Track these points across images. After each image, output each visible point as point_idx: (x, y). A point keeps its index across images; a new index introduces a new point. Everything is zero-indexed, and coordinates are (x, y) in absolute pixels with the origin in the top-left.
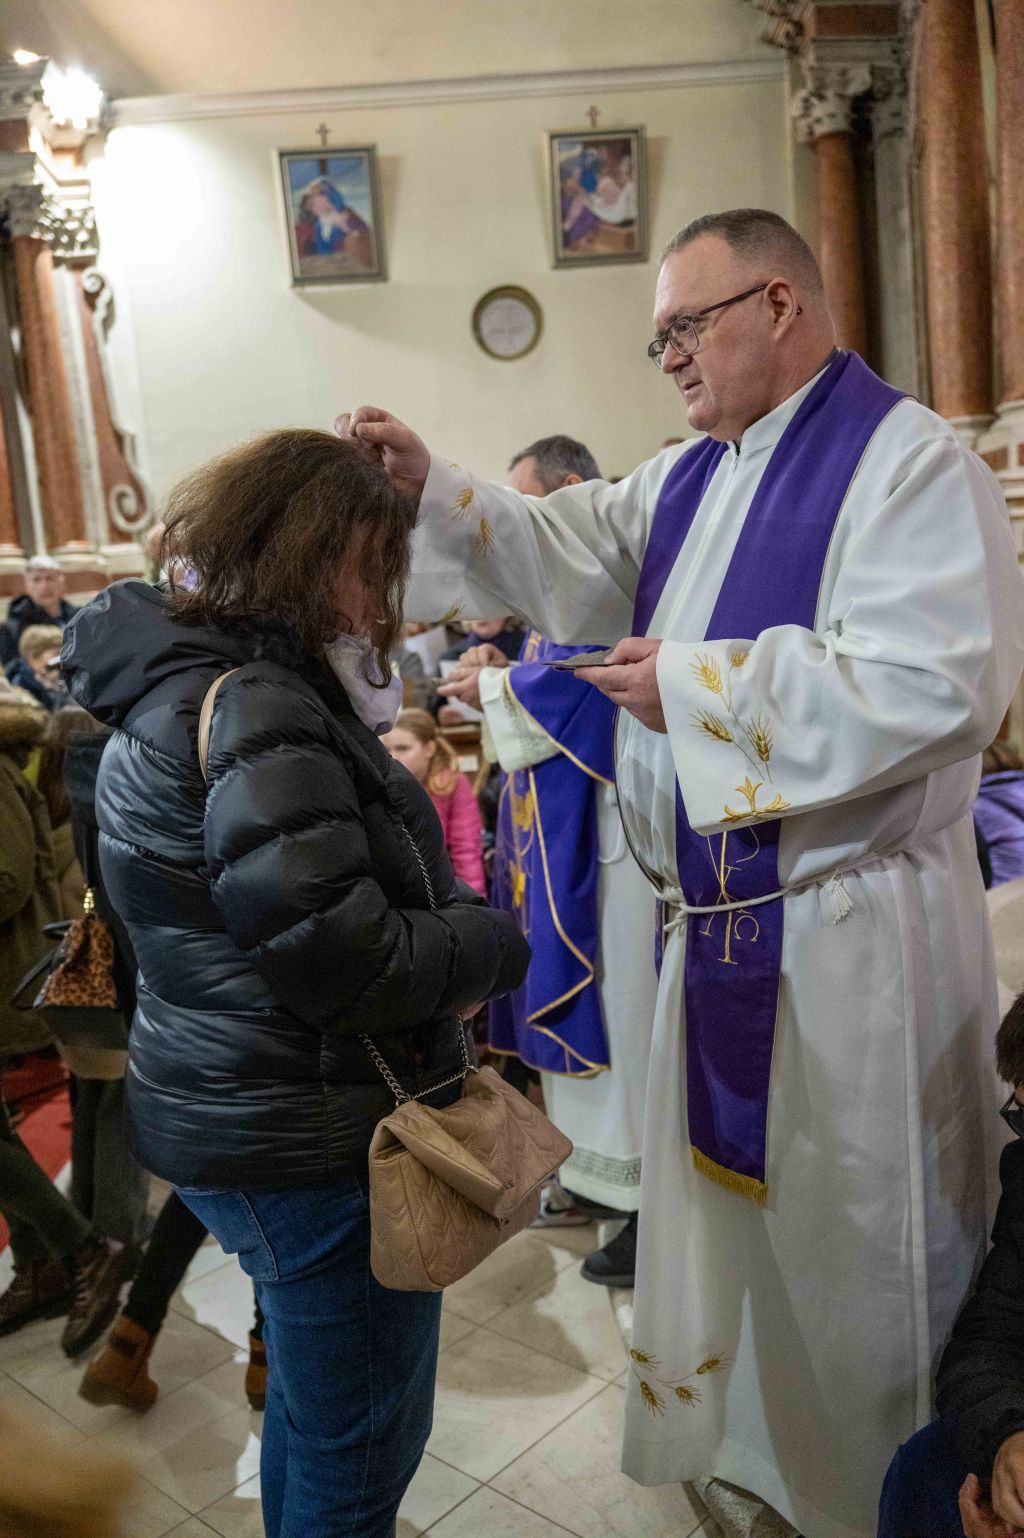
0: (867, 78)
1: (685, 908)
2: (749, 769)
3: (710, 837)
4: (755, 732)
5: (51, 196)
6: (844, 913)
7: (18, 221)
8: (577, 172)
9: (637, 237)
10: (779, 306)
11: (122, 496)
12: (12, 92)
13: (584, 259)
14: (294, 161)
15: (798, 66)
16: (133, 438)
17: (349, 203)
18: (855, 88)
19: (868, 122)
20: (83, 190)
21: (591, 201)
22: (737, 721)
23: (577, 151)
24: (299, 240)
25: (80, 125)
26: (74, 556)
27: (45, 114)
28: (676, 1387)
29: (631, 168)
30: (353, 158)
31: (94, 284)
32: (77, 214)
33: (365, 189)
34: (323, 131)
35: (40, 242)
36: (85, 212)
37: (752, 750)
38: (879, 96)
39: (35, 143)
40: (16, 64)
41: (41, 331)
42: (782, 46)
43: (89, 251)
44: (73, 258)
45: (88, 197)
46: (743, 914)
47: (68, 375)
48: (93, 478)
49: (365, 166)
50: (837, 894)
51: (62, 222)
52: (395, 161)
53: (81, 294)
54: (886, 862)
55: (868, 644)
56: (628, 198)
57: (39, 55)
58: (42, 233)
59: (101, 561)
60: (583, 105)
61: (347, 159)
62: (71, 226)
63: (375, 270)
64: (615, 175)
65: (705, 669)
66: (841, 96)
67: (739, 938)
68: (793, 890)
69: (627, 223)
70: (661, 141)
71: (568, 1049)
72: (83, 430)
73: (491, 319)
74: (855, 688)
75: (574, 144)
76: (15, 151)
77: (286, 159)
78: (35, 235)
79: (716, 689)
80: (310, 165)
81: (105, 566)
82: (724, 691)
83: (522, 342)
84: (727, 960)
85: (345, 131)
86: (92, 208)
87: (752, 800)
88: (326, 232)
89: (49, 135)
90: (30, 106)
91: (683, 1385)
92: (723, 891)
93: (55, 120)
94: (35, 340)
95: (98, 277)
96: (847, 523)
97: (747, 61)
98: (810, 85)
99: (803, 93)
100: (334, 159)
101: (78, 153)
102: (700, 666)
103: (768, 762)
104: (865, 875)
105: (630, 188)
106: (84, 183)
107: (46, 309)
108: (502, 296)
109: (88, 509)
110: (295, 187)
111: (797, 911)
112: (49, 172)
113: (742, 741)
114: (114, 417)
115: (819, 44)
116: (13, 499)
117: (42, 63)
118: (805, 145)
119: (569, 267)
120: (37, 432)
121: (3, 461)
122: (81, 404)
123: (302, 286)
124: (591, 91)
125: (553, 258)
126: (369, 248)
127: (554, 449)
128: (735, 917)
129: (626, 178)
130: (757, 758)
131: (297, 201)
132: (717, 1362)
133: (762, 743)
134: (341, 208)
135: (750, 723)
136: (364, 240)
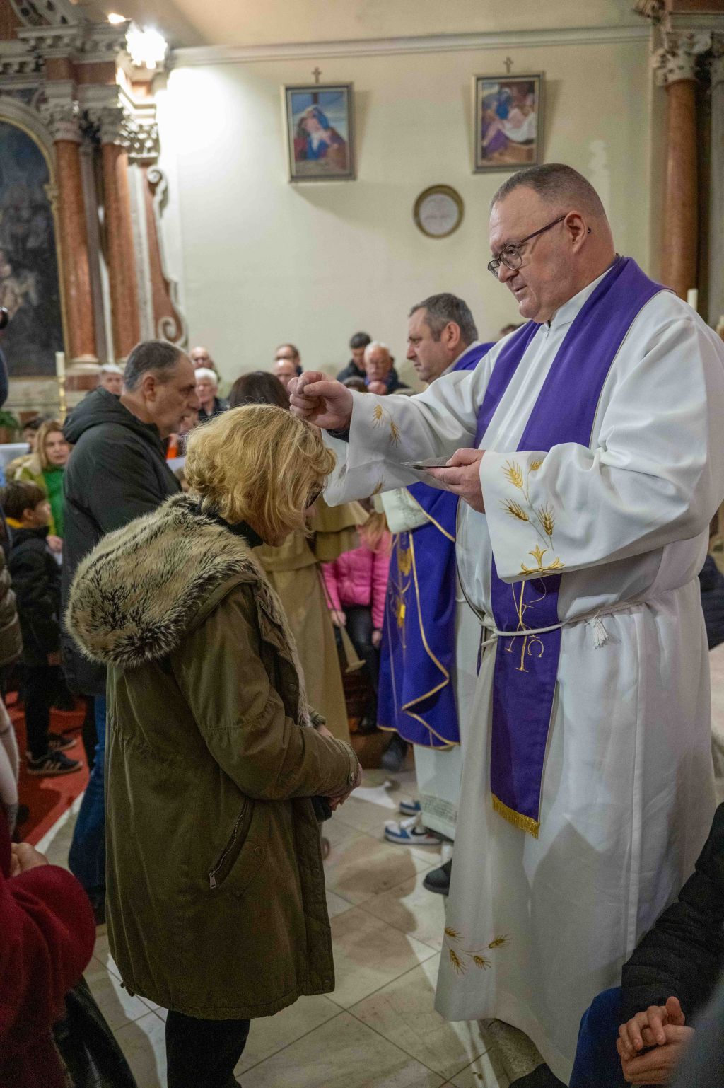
0: (709, 41)
1: (497, 632)
2: (539, 540)
3: (514, 584)
4: (543, 515)
5: (129, 116)
6: (601, 642)
7: (106, 133)
8: (495, 104)
9: (535, 152)
10: (575, 230)
11: (166, 324)
12: (105, 43)
14: (295, 94)
15: (659, 31)
16: (176, 284)
17: (332, 124)
18: (699, 48)
19: (708, 73)
20: (150, 111)
21: (503, 125)
22: (531, 507)
23: (496, 89)
24: (296, 150)
25: (151, 66)
27: (128, 58)
28: (474, 956)
29: (534, 102)
30: (337, 92)
31: (155, 177)
32: (146, 128)
33: (344, 115)
34: (317, 73)
35: (120, 147)
36: (152, 127)
37: (541, 527)
38: (716, 54)
39: (120, 78)
40: (109, 23)
41: (118, 209)
42: (649, 16)
43: (153, 154)
44: (141, 159)
45: (154, 116)
46: (534, 638)
47: (135, 240)
48: (149, 310)
49: (345, 99)
50: (596, 630)
51: (136, 133)
52: (366, 94)
53: (146, 184)
54: (634, 609)
55: (622, 458)
56: (530, 125)
57: (125, 17)
58: (122, 141)
60: (502, 56)
61: (331, 92)
62: (141, 136)
63: (347, 170)
64: (521, 107)
65: (512, 471)
66: (689, 54)
67: (530, 654)
68: (569, 624)
69: (528, 142)
70: (557, 83)
71: (432, 731)
72: (142, 278)
73: (425, 211)
74: (611, 488)
75: (495, 83)
76: (106, 84)
77: (290, 92)
78: (117, 142)
79: (518, 485)
80: (307, 96)
82: (524, 487)
83: (448, 225)
84: (521, 669)
85: (332, 73)
86: (156, 124)
87: (540, 561)
88: (315, 144)
89: (129, 73)
90: (117, 53)
91: (478, 955)
92: (521, 622)
93: (134, 63)
94: (113, 214)
95: (159, 172)
96: (615, 376)
97: (623, 27)
98: (666, 46)
99: (661, 51)
100: (322, 93)
101: (149, 85)
102: (509, 469)
103: (552, 536)
104: (616, 617)
105: (532, 117)
106: (152, 107)
107: (121, 193)
108: (436, 192)
109: (143, 332)
110: (295, 113)
111: (569, 638)
112: (129, 98)
113: (535, 520)
114: (164, 269)
115: (675, 16)
116: (93, 324)
117: (128, 23)
118: (662, 87)
119: (484, 173)
120: (112, 278)
121: (88, 298)
122: (142, 259)
123: (297, 182)
124: (507, 47)
125: (473, 166)
126: (344, 156)
127: (441, 303)
128: (529, 640)
129: (530, 109)
130: (544, 533)
131: (297, 122)
132: (502, 941)
133: (548, 523)
134: (326, 127)
135: (540, 508)
136: (341, 150)
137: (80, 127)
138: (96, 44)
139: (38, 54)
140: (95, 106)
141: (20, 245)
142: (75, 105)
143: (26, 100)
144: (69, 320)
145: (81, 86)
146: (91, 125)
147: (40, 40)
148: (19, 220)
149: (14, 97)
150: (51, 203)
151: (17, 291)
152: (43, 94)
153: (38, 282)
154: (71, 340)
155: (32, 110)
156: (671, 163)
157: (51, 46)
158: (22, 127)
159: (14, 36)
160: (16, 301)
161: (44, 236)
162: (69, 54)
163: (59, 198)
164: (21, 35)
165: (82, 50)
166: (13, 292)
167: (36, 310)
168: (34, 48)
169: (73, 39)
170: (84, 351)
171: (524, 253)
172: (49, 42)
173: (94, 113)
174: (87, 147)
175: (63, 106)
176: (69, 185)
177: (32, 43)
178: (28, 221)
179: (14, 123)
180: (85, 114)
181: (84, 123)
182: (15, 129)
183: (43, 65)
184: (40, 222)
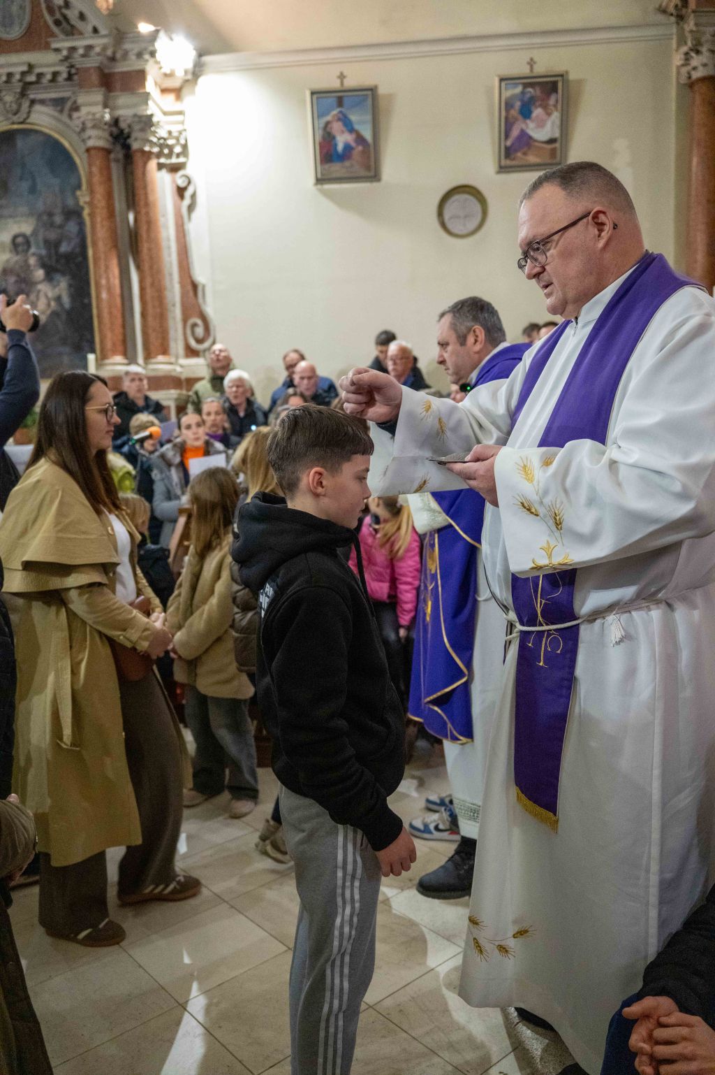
1: (519, 627)
2: (549, 535)
3: (532, 578)
4: (553, 510)
5: (158, 122)
6: (618, 640)
7: (136, 139)
8: (518, 104)
9: (558, 152)
10: (600, 226)
11: (195, 325)
12: (136, 51)
13: (518, 166)
14: (321, 98)
15: (683, 29)
16: (204, 286)
17: (356, 127)
20: (180, 118)
21: (527, 124)
22: (542, 502)
23: (519, 89)
24: (321, 153)
25: (180, 74)
26: (161, 365)
27: (157, 67)
28: (497, 944)
29: (557, 101)
30: (362, 95)
31: (184, 182)
32: (175, 134)
33: (369, 117)
34: (342, 77)
35: (150, 153)
36: (180, 133)
37: (551, 522)
39: (150, 86)
40: (139, 32)
41: (147, 214)
42: (672, 15)
43: (182, 160)
44: (170, 164)
45: (182, 123)
46: (553, 634)
47: (164, 244)
48: (176, 313)
49: (369, 101)
50: (614, 626)
51: (165, 139)
52: (390, 97)
53: (175, 189)
54: (652, 606)
55: (632, 454)
56: (553, 123)
57: (155, 26)
58: (151, 147)
59: (178, 369)
60: (525, 56)
61: (356, 96)
62: (170, 142)
63: (371, 172)
64: (545, 107)
65: (525, 467)
66: (712, 51)
67: (550, 650)
68: (585, 620)
69: (552, 141)
70: (580, 82)
71: (449, 725)
72: (171, 280)
73: (451, 209)
74: (619, 485)
75: (517, 84)
76: (136, 92)
77: (315, 96)
78: (147, 148)
79: (530, 480)
80: (332, 100)
81: (181, 373)
82: (535, 482)
83: (472, 225)
84: (541, 664)
85: (357, 77)
86: (185, 130)
87: (550, 557)
88: (340, 147)
89: (159, 80)
90: (147, 61)
91: (502, 943)
92: (540, 617)
93: (163, 70)
94: (143, 219)
95: (187, 177)
96: (631, 371)
97: (648, 25)
98: (689, 43)
99: (685, 49)
100: (347, 96)
101: (178, 92)
103: (561, 531)
104: (633, 613)
105: (556, 116)
106: (180, 113)
107: (151, 198)
108: (459, 193)
109: (172, 334)
110: (320, 116)
111: (587, 634)
112: (158, 105)
113: (545, 516)
114: (192, 272)
115: (697, 14)
116: (124, 326)
117: (157, 31)
118: (685, 84)
119: (508, 172)
120: (141, 281)
121: (118, 301)
122: (171, 263)
123: (322, 184)
124: (531, 47)
125: (497, 165)
126: (369, 158)
127: (465, 308)
128: (549, 635)
129: (553, 108)
130: (554, 528)
131: (322, 125)
132: (526, 931)
133: (558, 518)
134: (350, 128)
135: (550, 504)
136: (365, 152)
137: (111, 135)
138: (126, 54)
139: (70, 63)
140: (125, 113)
141: (53, 251)
142: (105, 113)
143: (59, 108)
144: (100, 322)
145: (112, 94)
146: (122, 131)
147: (73, 49)
148: (52, 225)
149: (47, 105)
150: (82, 208)
151: (50, 294)
152: (75, 102)
153: (70, 286)
154: (102, 342)
155: (65, 118)
156: (695, 160)
157: (83, 56)
158: (56, 136)
159: (47, 47)
160: (49, 305)
161: (75, 241)
162: (101, 63)
163: (91, 204)
164: (54, 45)
165: (113, 59)
166: (46, 296)
167: (69, 313)
168: (67, 58)
169: (104, 48)
170: (114, 353)
171: (549, 250)
172: (81, 51)
173: (125, 121)
174: (119, 154)
175: (94, 114)
176: (100, 191)
177: (65, 53)
178: (61, 227)
179: (47, 131)
180: (116, 122)
181: (115, 130)
182: (48, 137)
183: (76, 74)
184: (72, 227)
